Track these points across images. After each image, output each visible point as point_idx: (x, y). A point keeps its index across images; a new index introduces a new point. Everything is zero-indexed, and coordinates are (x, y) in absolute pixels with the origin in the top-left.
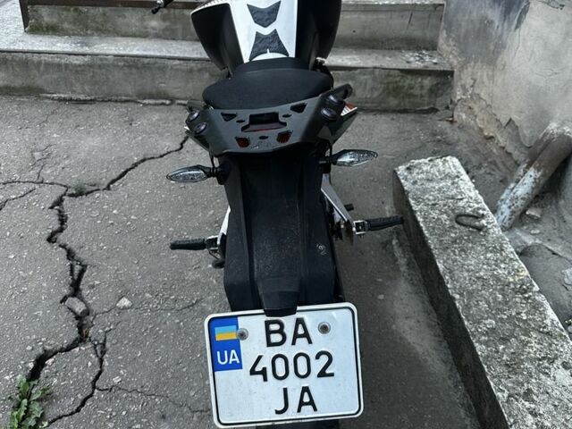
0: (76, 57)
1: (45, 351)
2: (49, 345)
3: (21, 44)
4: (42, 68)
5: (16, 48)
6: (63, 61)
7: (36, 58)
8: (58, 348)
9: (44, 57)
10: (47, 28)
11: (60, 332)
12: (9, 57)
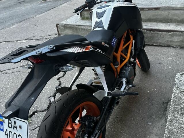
0: (89, 27)
1: (37, 110)
2: (39, 109)
3: (77, 23)
4: (80, 30)
5: (76, 24)
6: (86, 28)
7: (79, 27)
8: (40, 110)
9: (81, 27)
10: (86, 18)
11: (43, 106)
12: (73, 26)
